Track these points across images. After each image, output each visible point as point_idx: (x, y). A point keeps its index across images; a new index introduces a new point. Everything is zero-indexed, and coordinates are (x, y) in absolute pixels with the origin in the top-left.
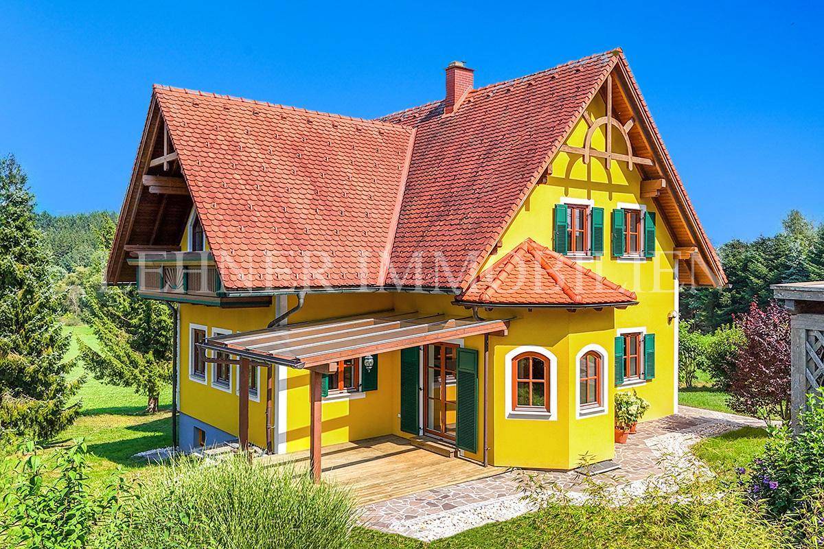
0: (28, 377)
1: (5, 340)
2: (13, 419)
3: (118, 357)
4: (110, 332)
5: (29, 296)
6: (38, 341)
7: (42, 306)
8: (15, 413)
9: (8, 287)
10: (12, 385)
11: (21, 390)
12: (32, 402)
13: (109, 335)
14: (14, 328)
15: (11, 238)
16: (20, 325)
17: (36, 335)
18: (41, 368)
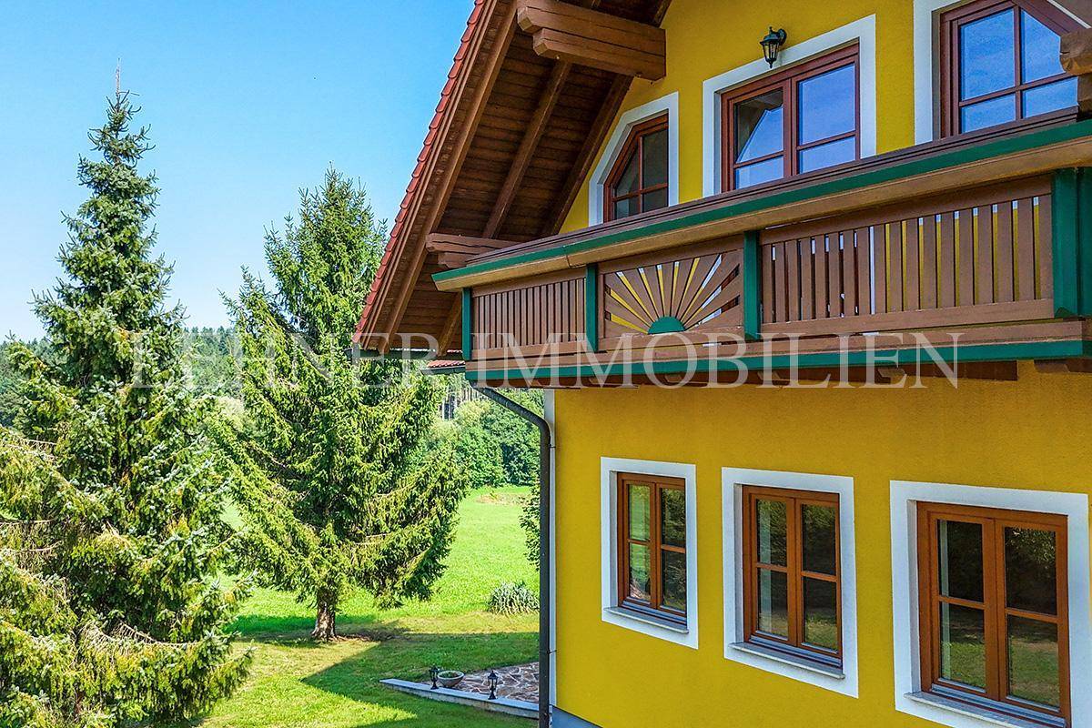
0: (137, 586)
1: (93, 498)
2: (107, 688)
3: (273, 535)
4: (257, 486)
5: (142, 400)
6: (160, 503)
7: (169, 421)
8: (111, 675)
9: (98, 379)
10: (101, 603)
11: (121, 613)
12: (148, 650)
13: (257, 493)
14: (110, 470)
15: (104, 269)
16: (122, 465)
17: (155, 489)
18: (167, 565)
